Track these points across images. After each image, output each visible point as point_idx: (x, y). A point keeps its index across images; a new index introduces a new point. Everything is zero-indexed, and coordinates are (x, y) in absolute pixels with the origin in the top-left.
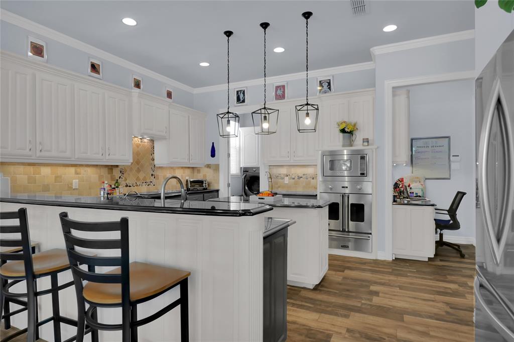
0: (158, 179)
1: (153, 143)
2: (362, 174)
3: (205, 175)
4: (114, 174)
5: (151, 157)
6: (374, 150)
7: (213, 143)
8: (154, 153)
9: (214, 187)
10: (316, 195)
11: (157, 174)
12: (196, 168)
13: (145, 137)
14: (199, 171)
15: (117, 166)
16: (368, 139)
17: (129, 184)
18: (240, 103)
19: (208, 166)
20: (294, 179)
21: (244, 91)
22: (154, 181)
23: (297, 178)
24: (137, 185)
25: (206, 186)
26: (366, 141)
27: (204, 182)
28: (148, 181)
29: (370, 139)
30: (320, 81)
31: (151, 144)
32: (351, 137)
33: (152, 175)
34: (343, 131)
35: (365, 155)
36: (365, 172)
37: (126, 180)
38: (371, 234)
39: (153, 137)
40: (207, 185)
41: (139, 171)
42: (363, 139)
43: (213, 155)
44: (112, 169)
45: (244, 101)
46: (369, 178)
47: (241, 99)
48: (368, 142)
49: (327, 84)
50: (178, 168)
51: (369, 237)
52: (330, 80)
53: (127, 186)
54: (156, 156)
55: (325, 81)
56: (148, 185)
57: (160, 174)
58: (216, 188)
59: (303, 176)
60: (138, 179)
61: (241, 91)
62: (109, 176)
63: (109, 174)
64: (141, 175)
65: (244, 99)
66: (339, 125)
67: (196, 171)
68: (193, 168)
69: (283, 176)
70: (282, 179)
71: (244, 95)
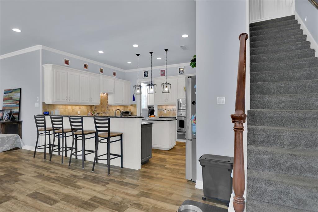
1: (108, 96)
3: (130, 109)
5: (107, 101)
7: (134, 95)
10: (176, 118)
11: (109, 108)
13: (105, 93)
15: (94, 105)
19: (132, 105)
21: (147, 72)
22: (108, 111)
23: (169, 110)
24: (101, 113)
27: (130, 112)
37: (97, 111)
39: (108, 93)
40: (131, 114)
41: (102, 107)
43: (134, 100)
45: (147, 76)
50: (118, 106)
53: (97, 113)
54: (109, 101)
59: (172, 110)
60: (102, 111)
63: (91, 108)
67: (126, 107)
68: (125, 106)
69: (164, 110)
70: (163, 111)
71: (147, 74)
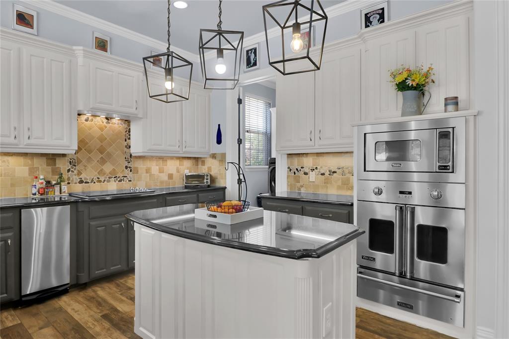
0: (137, 172)
1: (129, 126)
2: (444, 168)
3: (211, 167)
4: (57, 166)
5: (125, 143)
6: (471, 119)
7: (219, 125)
8: (129, 139)
9: (220, 184)
10: (352, 205)
11: (136, 166)
12: (200, 158)
13: (98, 114)
14: (203, 163)
15: (64, 155)
16: (456, 98)
17: (85, 178)
18: (251, 67)
19: (214, 156)
20: (323, 174)
21: (255, 49)
22: (130, 175)
23: (327, 173)
24: (100, 181)
25: (207, 182)
26: (453, 102)
27: (206, 177)
28: (120, 175)
29: (462, 98)
30: (366, 15)
31: (126, 126)
32: (419, 98)
33: (126, 167)
34: (402, 86)
35: (451, 130)
36: (450, 164)
37: (79, 173)
38: (462, 290)
39: (128, 116)
40: (209, 181)
41: (103, 161)
42: (446, 99)
43: (219, 141)
44: (55, 160)
45: (255, 64)
46: (459, 175)
47: (252, 62)
48: (457, 104)
49: (378, 16)
50: (172, 158)
51: (458, 296)
52: (383, 9)
53: (81, 182)
54: (132, 142)
55: (374, 12)
56: (120, 181)
57: (139, 167)
58: (222, 185)
59: (337, 170)
60: (101, 172)
61: (251, 50)
62: (49, 168)
63: (48, 165)
64: (108, 168)
65: (256, 61)
66: (395, 76)
67: (200, 163)
68: (196, 159)
69: (306, 170)
70: (306, 174)
71: (255, 56)
